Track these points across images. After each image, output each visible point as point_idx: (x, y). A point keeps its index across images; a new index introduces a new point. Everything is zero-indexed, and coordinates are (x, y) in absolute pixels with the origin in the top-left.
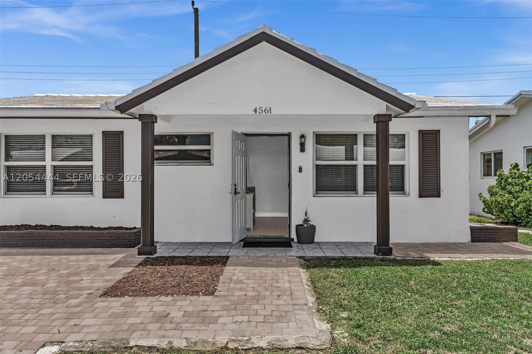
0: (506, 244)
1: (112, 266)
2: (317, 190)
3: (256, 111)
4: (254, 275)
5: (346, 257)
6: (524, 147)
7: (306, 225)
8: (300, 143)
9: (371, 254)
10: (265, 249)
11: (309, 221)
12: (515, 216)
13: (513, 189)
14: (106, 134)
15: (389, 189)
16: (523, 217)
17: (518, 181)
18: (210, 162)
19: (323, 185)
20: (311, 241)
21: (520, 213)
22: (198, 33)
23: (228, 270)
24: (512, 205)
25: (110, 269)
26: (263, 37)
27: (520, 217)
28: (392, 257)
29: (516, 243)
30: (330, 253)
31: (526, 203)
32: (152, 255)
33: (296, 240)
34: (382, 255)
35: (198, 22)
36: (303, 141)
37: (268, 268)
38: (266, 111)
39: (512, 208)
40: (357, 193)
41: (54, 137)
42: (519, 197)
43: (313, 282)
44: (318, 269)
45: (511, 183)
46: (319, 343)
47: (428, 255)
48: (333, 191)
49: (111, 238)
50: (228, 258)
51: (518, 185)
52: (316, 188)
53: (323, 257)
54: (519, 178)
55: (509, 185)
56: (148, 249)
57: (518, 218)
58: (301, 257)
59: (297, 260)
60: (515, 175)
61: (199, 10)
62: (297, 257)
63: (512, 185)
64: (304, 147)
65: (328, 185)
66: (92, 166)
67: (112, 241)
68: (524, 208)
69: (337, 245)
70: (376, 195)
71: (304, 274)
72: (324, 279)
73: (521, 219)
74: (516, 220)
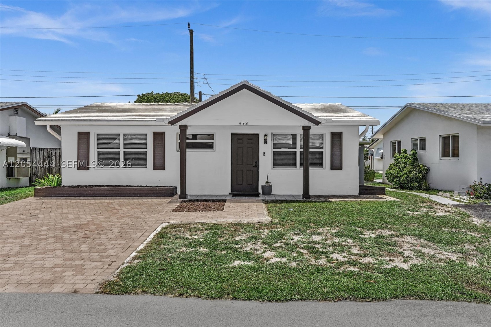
0: (378, 196)
1: (168, 203)
2: (273, 166)
3: (240, 124)
4: (240, 205)
5: (287, 200)
6: (412, 139)
7: (267, 185)
8: (264, 139)
9: (300, 198)
10: (245, 197)
11: (269, 183)
12: (400, 183)
13: (401, 166)
14: (154, 133)
15: (309, 165)
16: (405, 183)
17: (405, 161)
18: (213, 150)
19: (277, 163)
20: (270, 194)
21: (404, 181)
22: (193, 48)
23: (227, 204)
24: (399, 176)
25: (168, 204)
26: (244, 86)
27: (404, 184)
28: (311, 200)
29: (384, 195)
30: (278, 198)
31: (407, 175)
32: (186, 199)
33: (261, 193)
34: (305, 199)
35: (193, 40)
36: (266, 138)
37: (247, 203)
38: (246, 124)
39: (399, 177)
40: (296, 168)
41: (125, 135)
42: (404, 170)
43: (267, 208)
44: (271, 204)
45: (400, 162)
46: (266, 221)
47: (330, 199)
48: (283, 166)
49: (161, 191)
50: (226, 200)
51: (404, 163)
52: (273, 164)
53: (275, 200)
54: (405, 159)
55: (399, 163)
56: (183, 196)
57: (403, 184)
58: (263, 200)
59: (261, 201)
60: (403, 157)
61: (193, 31)
62: (261, 200)
63: (401, 163)
64: (266, 141)
65: (280, 163)
66: (146, 152)
67: (161, 193)
68: (406, 177)
69: (284, 196)
70: (303, 169)
71: (264, 206)
72: (273, 207)
73: (404, 185)
74: (402, 185)
